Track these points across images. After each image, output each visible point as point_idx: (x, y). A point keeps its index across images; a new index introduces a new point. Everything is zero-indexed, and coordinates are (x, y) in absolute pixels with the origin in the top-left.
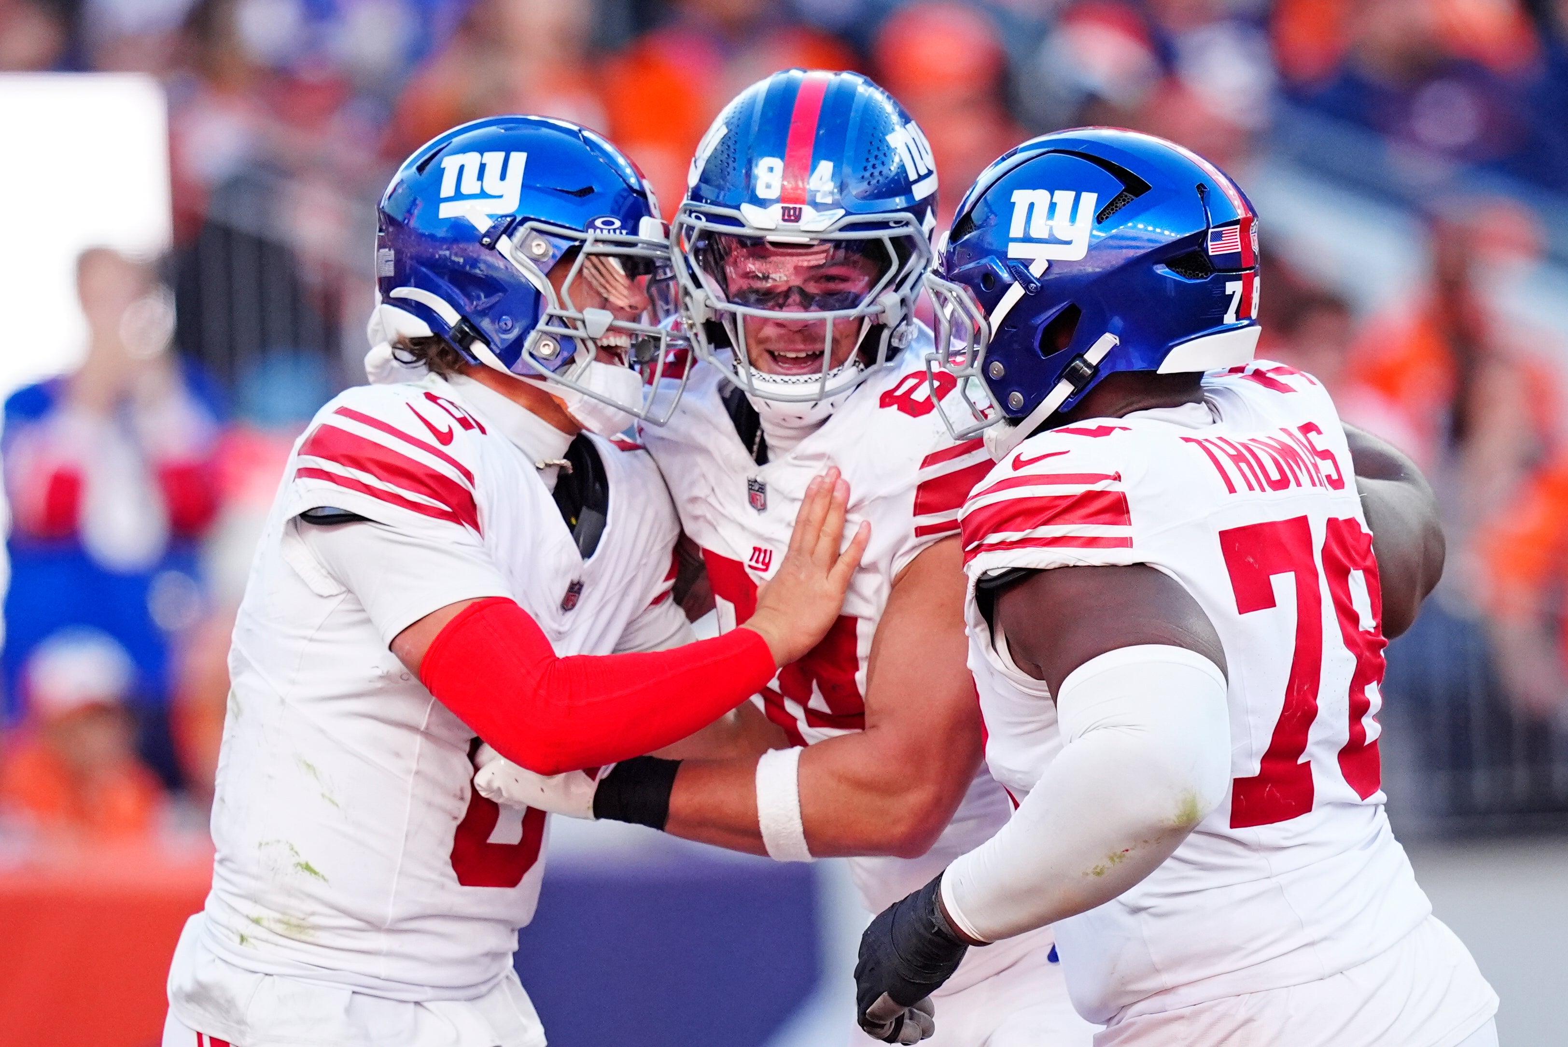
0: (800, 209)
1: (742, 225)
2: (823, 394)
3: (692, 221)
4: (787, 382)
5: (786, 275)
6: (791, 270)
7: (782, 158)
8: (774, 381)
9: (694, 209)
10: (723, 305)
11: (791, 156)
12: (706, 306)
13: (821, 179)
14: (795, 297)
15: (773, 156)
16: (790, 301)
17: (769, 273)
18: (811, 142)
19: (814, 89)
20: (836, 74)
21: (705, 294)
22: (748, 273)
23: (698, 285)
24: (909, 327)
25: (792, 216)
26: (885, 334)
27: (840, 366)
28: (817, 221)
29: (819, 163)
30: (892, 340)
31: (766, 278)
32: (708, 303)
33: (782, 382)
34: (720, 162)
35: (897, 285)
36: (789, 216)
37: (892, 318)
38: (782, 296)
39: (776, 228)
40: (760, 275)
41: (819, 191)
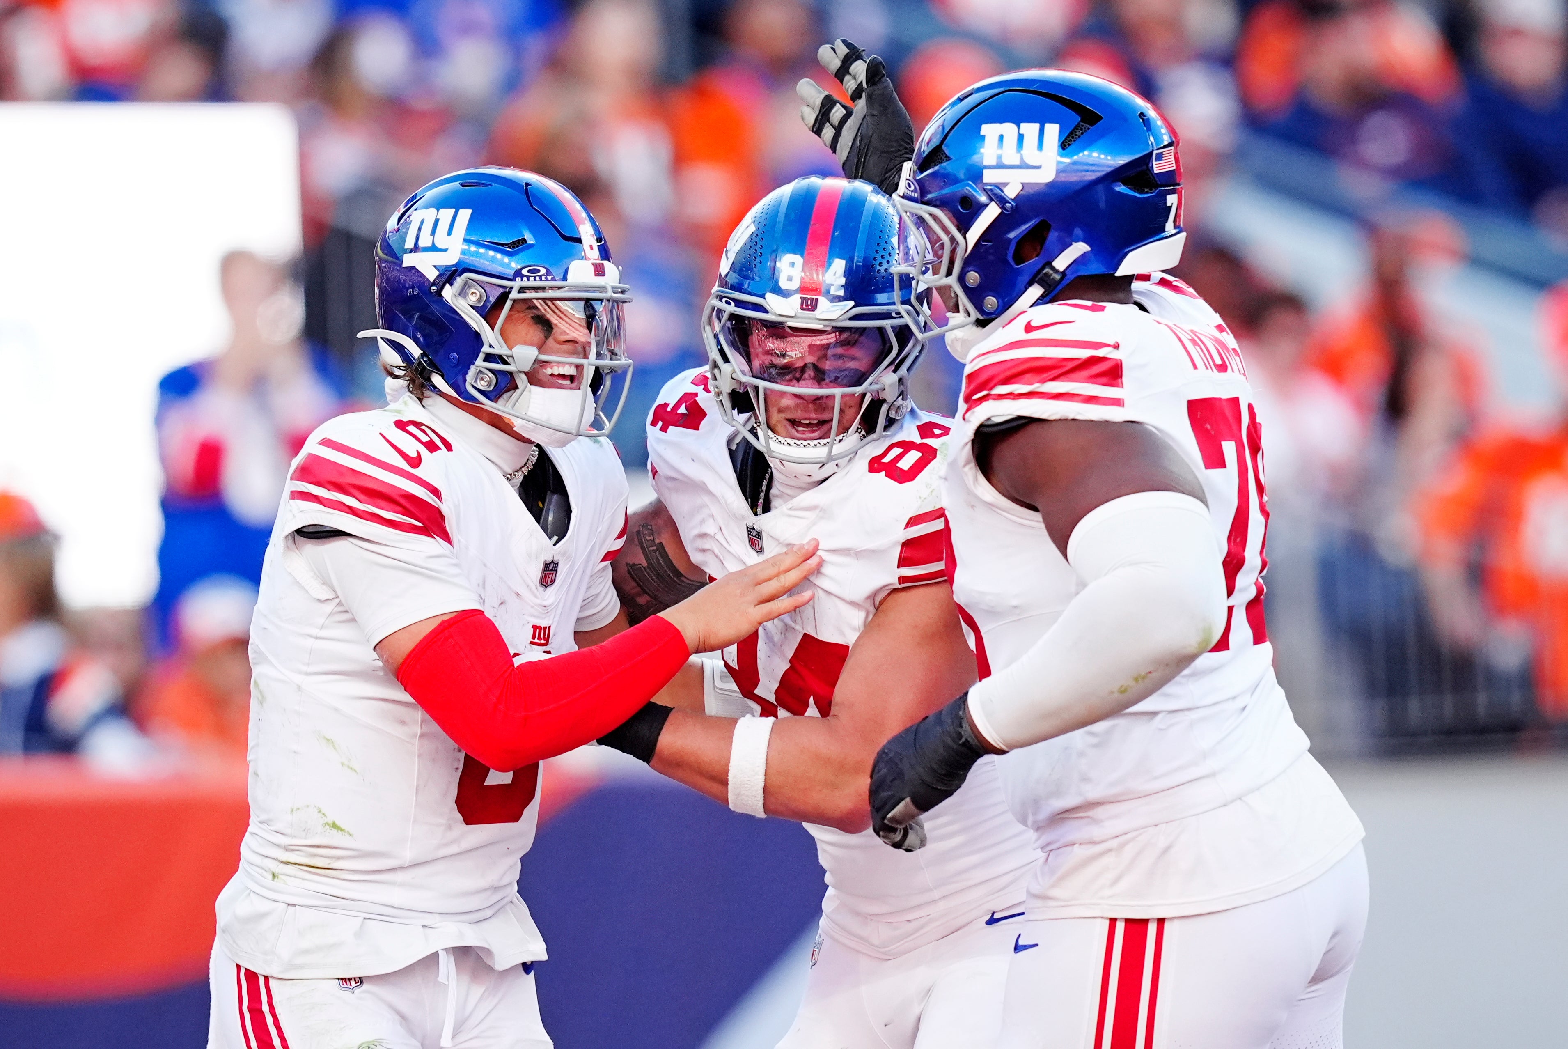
0: (817, 300)
1: (766, 311)
2: (830, 458)
3: (722, 305)
4: (799, 445)
5: (801, 353)
6: (806, 348)
7: (802, 255)
8: (788, 444)
9: (724, 295)
10: (747, 379)
11: (809, 254)
12: (733, 379)
13: (835, 275)
14: (810, 373)
15: (795, 253)
16: (806, 375)
17: (786, 351)
18: (828, 242)
19: (832, 194)
20: (849, 182)
21: (731, 369)
22: (768, 351)
23: (726, 360)
24: (904, 402)
25: (809, 306)
26: (884, 408)
27: (845, 432)
28: (830, 311)
29: (833, 260)
30: (890, 412)
31: (784, 355)
32: (734, 376)
33: (795, 445)
34: (749, 256)
35: (896, 366)
36: (807, 305)
37: (890, 395)
38: (799, 370)
39: (795, 315)
40: (779, 353)
41: (833, 285)
